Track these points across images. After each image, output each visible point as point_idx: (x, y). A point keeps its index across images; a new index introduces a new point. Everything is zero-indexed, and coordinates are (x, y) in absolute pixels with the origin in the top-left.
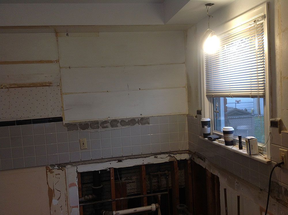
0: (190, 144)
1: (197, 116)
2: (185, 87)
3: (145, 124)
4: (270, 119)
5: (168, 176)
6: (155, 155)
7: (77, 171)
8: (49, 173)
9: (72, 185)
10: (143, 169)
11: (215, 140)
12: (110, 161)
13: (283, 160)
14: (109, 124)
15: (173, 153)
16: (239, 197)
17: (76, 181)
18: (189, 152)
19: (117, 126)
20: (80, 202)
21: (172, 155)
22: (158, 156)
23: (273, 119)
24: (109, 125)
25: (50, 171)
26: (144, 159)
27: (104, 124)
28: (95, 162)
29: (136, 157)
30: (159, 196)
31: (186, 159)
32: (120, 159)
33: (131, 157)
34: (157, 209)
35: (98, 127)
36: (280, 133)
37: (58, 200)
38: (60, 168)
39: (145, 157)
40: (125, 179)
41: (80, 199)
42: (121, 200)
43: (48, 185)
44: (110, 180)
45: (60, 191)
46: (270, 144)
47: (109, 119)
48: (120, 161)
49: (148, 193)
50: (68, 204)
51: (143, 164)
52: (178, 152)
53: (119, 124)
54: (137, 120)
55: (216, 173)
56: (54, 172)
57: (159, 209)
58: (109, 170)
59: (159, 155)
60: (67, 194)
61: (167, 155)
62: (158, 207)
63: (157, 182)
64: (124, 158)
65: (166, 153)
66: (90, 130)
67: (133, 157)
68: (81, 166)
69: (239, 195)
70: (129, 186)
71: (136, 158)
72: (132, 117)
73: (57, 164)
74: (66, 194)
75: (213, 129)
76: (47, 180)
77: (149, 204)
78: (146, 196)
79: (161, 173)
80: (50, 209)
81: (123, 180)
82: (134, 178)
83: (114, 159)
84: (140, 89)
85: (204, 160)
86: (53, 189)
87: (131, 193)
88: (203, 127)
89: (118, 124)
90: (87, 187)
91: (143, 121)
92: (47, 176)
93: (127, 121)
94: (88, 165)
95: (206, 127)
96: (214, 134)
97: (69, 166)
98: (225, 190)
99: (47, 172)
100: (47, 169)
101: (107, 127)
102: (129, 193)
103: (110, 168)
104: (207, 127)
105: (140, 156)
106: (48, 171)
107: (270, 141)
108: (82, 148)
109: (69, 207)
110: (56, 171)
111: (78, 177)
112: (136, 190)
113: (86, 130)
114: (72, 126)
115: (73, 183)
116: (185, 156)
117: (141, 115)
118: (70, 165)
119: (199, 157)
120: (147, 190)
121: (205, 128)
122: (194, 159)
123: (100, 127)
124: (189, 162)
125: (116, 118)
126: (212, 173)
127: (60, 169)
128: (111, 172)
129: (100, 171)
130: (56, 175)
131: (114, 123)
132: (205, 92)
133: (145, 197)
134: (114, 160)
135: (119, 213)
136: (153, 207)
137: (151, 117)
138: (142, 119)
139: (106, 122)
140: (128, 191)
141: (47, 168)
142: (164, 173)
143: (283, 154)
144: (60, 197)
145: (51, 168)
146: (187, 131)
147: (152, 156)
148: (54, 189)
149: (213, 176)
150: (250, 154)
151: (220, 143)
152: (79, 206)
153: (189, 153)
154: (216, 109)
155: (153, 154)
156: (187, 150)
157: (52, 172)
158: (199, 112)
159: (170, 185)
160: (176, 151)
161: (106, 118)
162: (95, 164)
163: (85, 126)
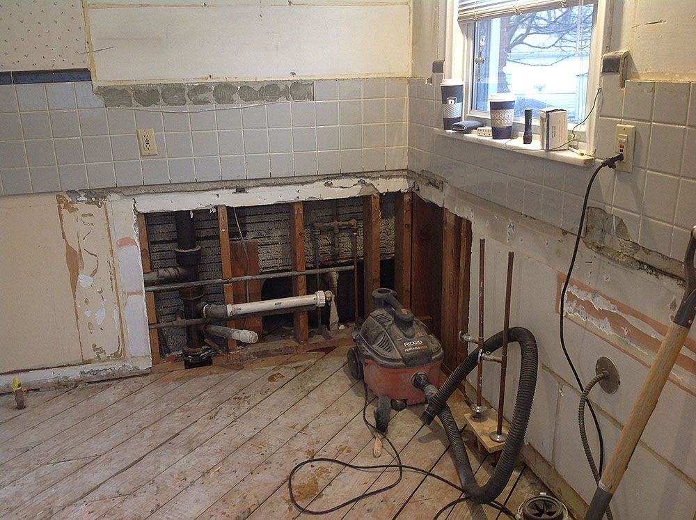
0: (411, 154)
1: (431, 79)
2: (407, 4)
3: (302, 98)
4: (603, 54)
5: (356, 230)
6: (328, 178)
7: (135, 209)
8: (64, 211)
9: (126, 242)
10: (296, 213)
11: (469, 130)
12: (215, 189)
13: (622, 151)
14: (212, 95)
15: (369, 174)
16: (511, 256)
17: (134, 233)
18: (409, 174)
19: (232, 102)
20: (147, 284)
21: (368, 181)
22: (334, 181)
23: (610, 54)
24: (209, 95)
25: (67, 205)
26: (300, 187)
27: (196, 93)
28: (178, 189)
29: (280, 181)
30: (335, 276)
31: (400, 191)
32: (242, 184)
33: (268, 182)
34: (328, 303)
35: (184, 102)
36: (623, 85)
37: (92, 275)
38: (93, 199)
39: (303, 184)
40: (253, 236)
41: (147, 275)
42: (246, 281)
43: (66, 241)
44: (217, 237)
45: (96, 256)
46: (597, 117)
47: (210, 80)
48: (241, 190)
49: (307, 268)
50: (116, 285)
51: (297, 200)
52: (382, 173)
53: (236, 97)
54: (282, 88)
55: (466, 213)
56: (78, 210)
57: (333, 303)
58: (214, 211)
59: (335, 178)
60: (113, 261)
61: (356, 181)
62: (331, 298)
63: (331, 245)
64: (252, 183)
65: (354, 175)
66: (162, 108)
67: (273, 181)
68: (144, 196)
69: (511, 251)
70: (265, 251)
71: (281, 185)
72: (269, 80)
73: (83, 191)
74: (111, 263)
75: (469, 108)
76: (62, 228)
77: (310, 291)
78: (304, 274)
79: (340, 223)
80: (75, 297)
81: (250, 236)
82: (277, 234)
83: (228, 184)
84: (290, 3)
85: (441, 188)
86: (78, 251)
87: (270, 267)
88: (445, 101)
89: (234, 96)
90: (164, 251)
91: (299, 90)
92: (61, 219)
93: (257, 88)
94: (163, 195)
95: (451, 101)
96: (469, 118)
97: (114, 197)
98: (482, 242)
99: (60, 208)
100: (59, 202)
101: (205, 102)
102: (264, 269)
103: (216, 207)
104: (453, 101)
105: (289, 181)
106: (62, 205)
107: (598, 110)
108: (143, 154)
109: (120, 292)
110: (82, 206)
111: (138, 223)
112: (280, 261)
113: (153, 108)
114: (114, 95)
115: (127, 238)
116: (399, 185)
117: (293, 74)
118: (117, 192)
119: (430, 183)
120: (307, 263)
121: (450, 103)
122: (418, 190)
123: (188, 100)
124: (407, 198)
125: (229, 80)
126: (456, 215)
127: (93, 203)
128: (221, 216)
129: (193, 211)
130: (84, 215)
131: (224, 92)
132: (456, 10)
133: (301, 275)
134: (227, 188)
135: (240, 309)
136: (320, 297)
137: (318, 80)
138: (296, 84)
139: (202, 88)
140: (262, 264)
141: (60, 199)
142: (347, 223)
143: (623, 137)
144: (96, 270)
145: (70, 200)
146: (406, 123)
147: (320, 180)
148: (80, 251)
149: (459, 220)
150: (548, 150)
151: (483, 135)
152: (146, 292)
153: (407, 177)
154: (480, 53)
155: (323, 177)
156: (404, 170)
157: (73, 210)
158: (438, 68)
159: (361, 253)
160: (378, 171)
161: (202, 79)
162: (179, 194)
163: (149, 96)
